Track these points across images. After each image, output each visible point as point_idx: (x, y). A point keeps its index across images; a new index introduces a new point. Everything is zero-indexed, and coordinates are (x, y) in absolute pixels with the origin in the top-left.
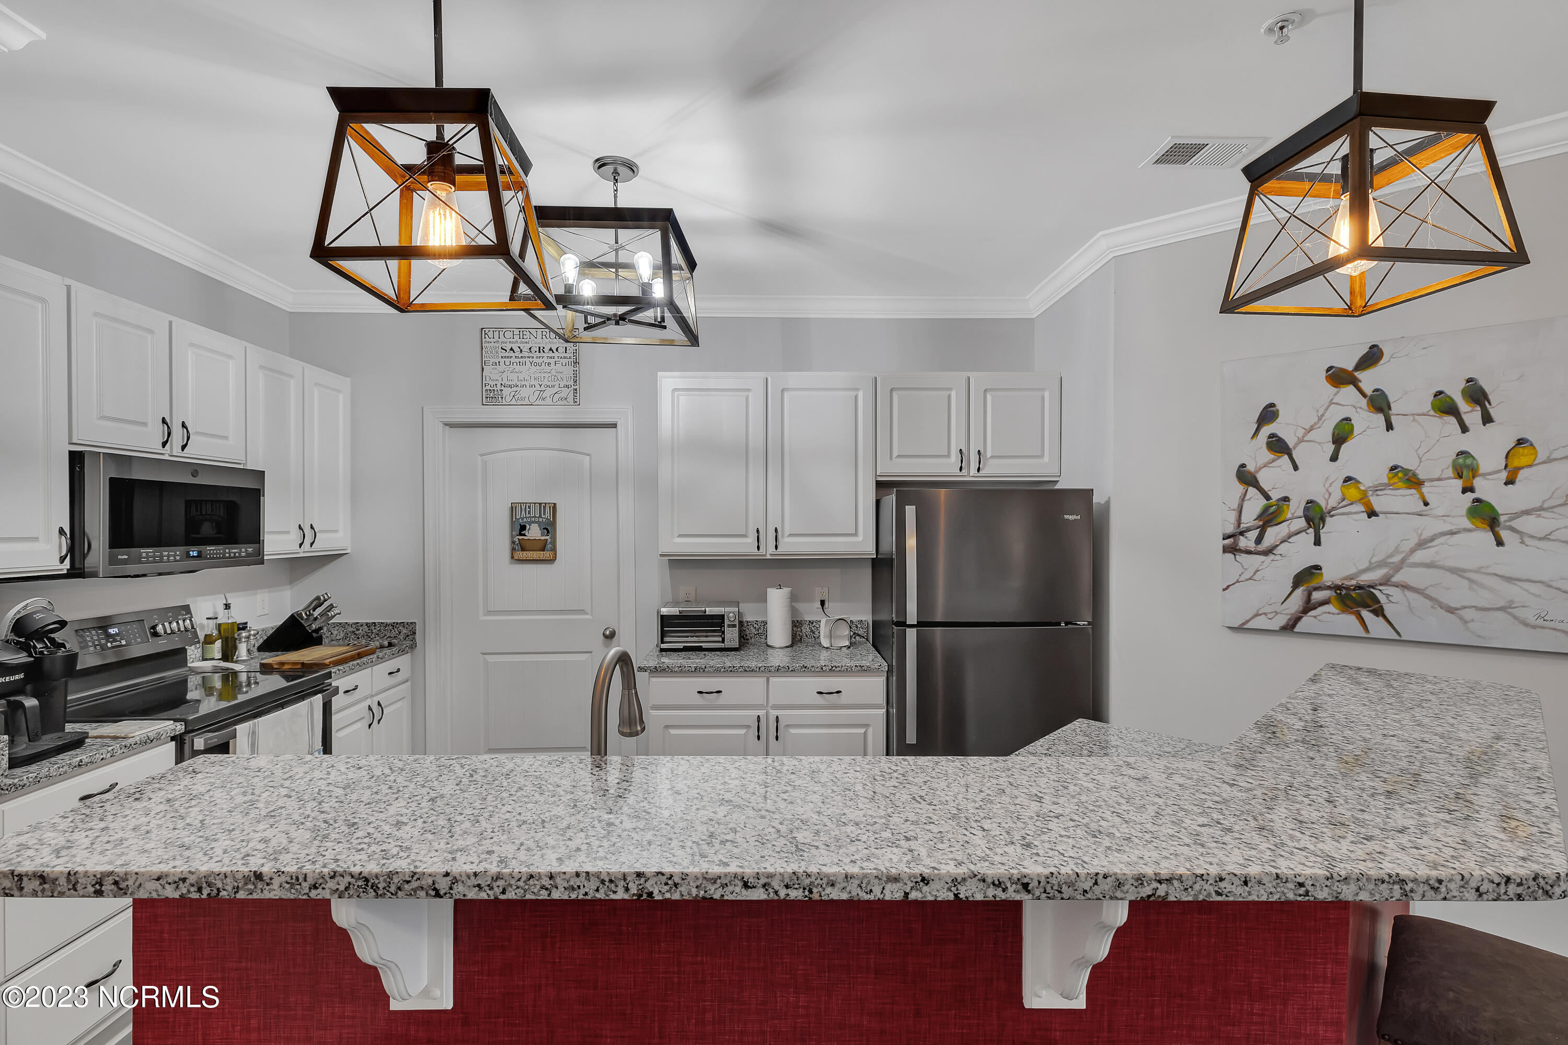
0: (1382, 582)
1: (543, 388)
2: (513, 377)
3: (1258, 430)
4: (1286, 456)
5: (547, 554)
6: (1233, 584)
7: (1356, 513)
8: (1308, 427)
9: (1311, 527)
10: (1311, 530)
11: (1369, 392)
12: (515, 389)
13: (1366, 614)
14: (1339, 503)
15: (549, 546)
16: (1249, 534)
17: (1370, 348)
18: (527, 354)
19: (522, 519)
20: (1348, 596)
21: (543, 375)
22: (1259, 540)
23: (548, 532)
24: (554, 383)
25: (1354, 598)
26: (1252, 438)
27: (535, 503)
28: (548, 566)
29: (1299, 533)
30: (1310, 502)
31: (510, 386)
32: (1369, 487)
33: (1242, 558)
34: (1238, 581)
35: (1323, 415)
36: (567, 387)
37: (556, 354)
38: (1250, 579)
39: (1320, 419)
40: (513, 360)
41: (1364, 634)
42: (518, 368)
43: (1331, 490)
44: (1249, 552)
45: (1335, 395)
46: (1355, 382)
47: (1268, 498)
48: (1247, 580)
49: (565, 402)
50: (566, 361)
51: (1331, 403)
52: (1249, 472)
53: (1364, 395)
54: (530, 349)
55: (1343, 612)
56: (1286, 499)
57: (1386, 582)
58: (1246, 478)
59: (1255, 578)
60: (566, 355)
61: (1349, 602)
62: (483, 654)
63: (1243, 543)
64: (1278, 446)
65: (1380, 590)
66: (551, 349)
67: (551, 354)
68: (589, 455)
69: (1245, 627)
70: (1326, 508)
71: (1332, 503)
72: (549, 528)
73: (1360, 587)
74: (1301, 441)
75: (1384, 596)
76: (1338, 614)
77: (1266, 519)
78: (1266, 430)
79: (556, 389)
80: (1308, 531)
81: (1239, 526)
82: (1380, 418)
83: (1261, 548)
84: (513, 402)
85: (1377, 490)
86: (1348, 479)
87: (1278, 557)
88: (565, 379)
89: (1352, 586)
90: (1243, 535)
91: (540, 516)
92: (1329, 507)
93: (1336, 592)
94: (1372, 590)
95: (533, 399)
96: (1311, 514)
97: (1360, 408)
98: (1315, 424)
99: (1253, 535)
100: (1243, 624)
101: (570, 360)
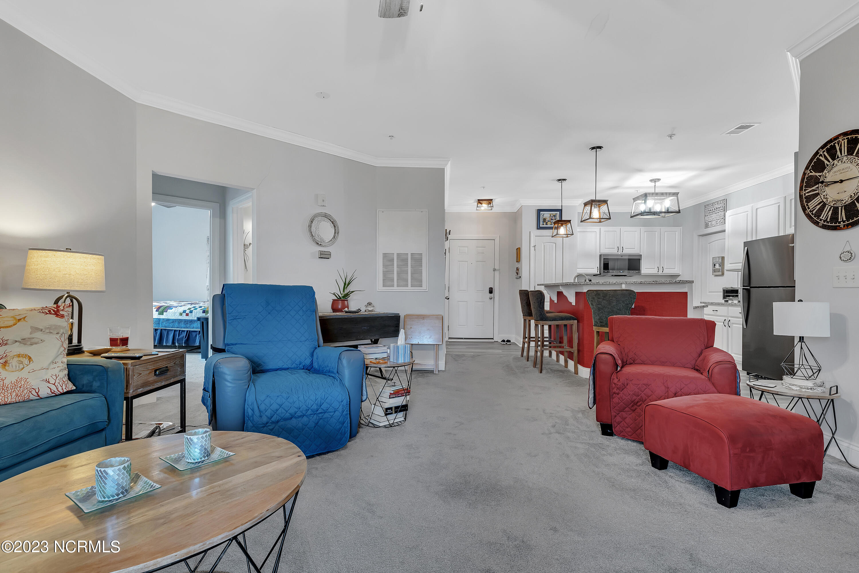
1: (717, 220)
2: (711, 218)
5: (720, 273)
12: (711, 222)
15: (720, 270)
18: (714, 211)
19: (715, 262)
21: (717, 216)
23: (722, 266)
24: (720, 218)
27: (718, 257)
28: (723, 277)
36: (722, 218)
40: (711, 213)
42: (712, 215)
49: (722, 224)
50: (722, 210)
54: (715, 209)
60: (722, 208)
66: (719, 208)
79: (720, 220)
84: (711, 226)
88: (722, 216)
91: (719, 261)
95: (715, 224)
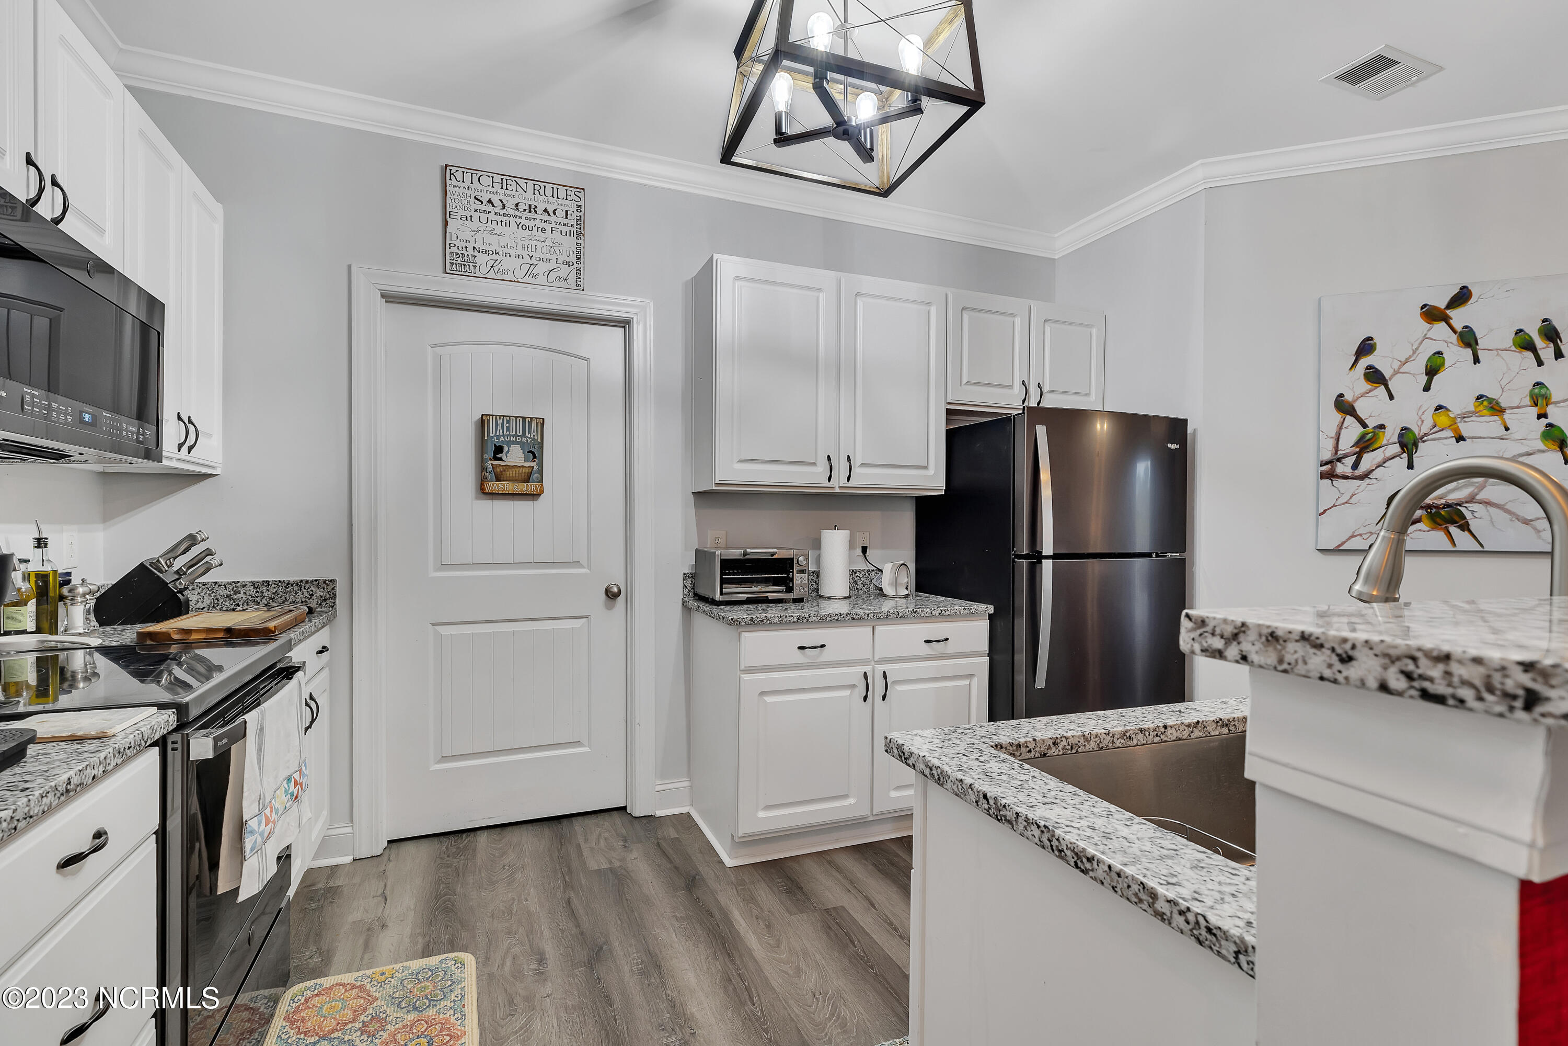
0: (1468, 500)
1: (534, 261)
2: (490, 239)
3: (1356, 362)
4: (1383, 387)
5: (531, 487)
6: (1330, 508)
7: (1446, 438)
8: (1403, 360)
9: (1405, 452)
10: (1405, 455)
11: (1459, 328)
12: (494, 257)
13: (1453, 530)
14: (1431, 430)
15: (535, 476)
16: (1345, 461)
17: (1461, 289)
18: (512, 212)
19: (498, 437)
20: (1438, 514)
21: (534, 243)
22: (1355, 466)
23: (534, 457)
24: (549, 257)
25: (1443, 516)
26: (1351, 369)
27: (517, 417)
28: (530, 503)
29: (1393, 458)
30: (1405, 429)
31: (487, 252)
32: (1458, 415)
33: (1339, 483)
34: (1334, 506)
35: (1417, 349)
36: (568, 264)
37: (553, 218)
38: (1346, 503)
39: (1414, 353)
41: (1451, 548)
42: (499, 228)
43: (1423, 417)
44: (1345, 477)
45: (1429, 330)
46: (1446, 319)
47: (1364, 425)
48: (1343, 504)
49: (563, 284)
50: (567, 229)
51: (1425, 338)
52: (1348, 402)
53: (1455, 331)
54: (517, 205)
55: (1433, 529)
56: (1382, 427)
57: (1471, 499)
58: (1344, 407)
59: (1351, 501)
60: (566, 221)
61: (1438, 520)
62: (433, 624)
63: (1340, 469)
64: (1375, 377)
65: (1466, 507)
66: (545, 210)
67: (545, 217)
68: (586, 359)
69: (1341, 548)
70: (1419, 434)
71: (1425, 430)
72: (535, 453)
73: (1448, 505)
74: (1396, 372)
75: (1470, 513)
76: (1428, 531)
77: (1363, 445)
78: (1364, 362)
79: (553, 265)
80: (1402, 456)
81: (1336, 453)
82: (1469, 352)
83: (1357, 473)
84: (492, 274)
85: (1465, 417)
86: (1439, 408)
87: (1374, 481)
88: (565, 254)
89: (1441, 504)
90: (1340, 462)
91: (524, 435)
92: (1422, 434)
93: (1427, 511)
94: (1459, 507)
95: (520, 274)
96: (1405, 440)
97: (1451, 343)
98: (1410, 357)
99: (1350, 461)
100: (1340, 546)
101: (572, 229)
